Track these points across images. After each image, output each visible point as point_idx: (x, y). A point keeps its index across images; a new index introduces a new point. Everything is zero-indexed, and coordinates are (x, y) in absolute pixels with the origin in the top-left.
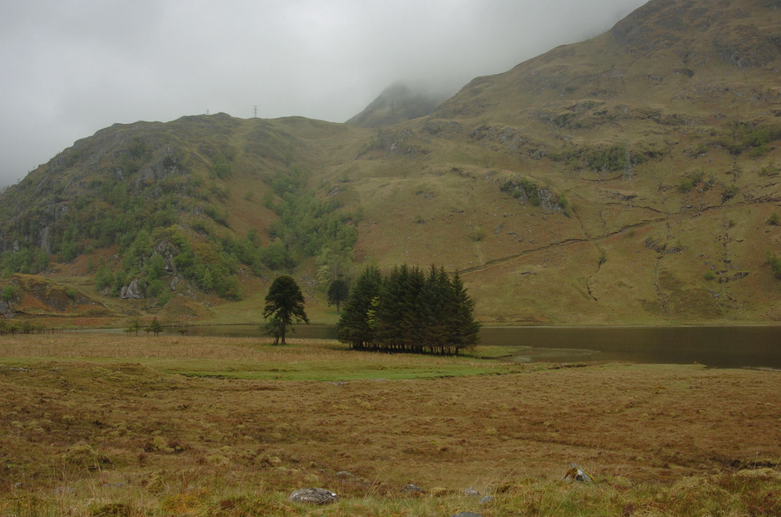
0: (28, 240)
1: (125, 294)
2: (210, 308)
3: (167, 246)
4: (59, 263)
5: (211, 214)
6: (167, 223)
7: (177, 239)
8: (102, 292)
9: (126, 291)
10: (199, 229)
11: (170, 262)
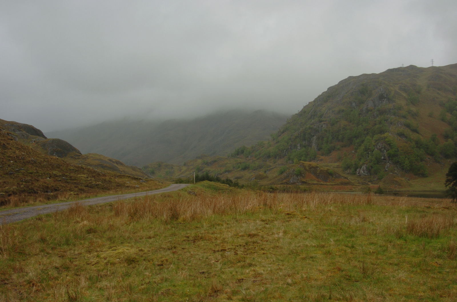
0: (305, 143)
1: (359, 173)
2: (409, 181)
3: (382, 145)
4: (322, 156)
5: (408, 126)
6: (382, 132)
7: (388, 141)
8: (346, 172)
9: (360, 171)
10: (401, 135)
11: (384, 155)
